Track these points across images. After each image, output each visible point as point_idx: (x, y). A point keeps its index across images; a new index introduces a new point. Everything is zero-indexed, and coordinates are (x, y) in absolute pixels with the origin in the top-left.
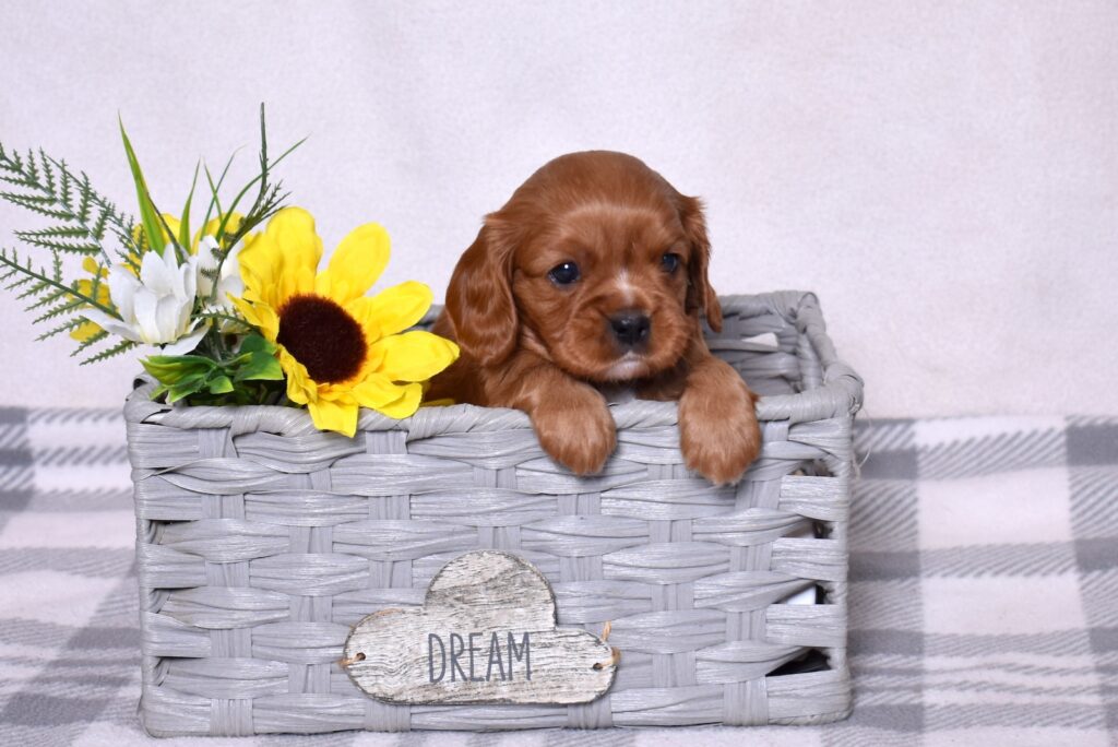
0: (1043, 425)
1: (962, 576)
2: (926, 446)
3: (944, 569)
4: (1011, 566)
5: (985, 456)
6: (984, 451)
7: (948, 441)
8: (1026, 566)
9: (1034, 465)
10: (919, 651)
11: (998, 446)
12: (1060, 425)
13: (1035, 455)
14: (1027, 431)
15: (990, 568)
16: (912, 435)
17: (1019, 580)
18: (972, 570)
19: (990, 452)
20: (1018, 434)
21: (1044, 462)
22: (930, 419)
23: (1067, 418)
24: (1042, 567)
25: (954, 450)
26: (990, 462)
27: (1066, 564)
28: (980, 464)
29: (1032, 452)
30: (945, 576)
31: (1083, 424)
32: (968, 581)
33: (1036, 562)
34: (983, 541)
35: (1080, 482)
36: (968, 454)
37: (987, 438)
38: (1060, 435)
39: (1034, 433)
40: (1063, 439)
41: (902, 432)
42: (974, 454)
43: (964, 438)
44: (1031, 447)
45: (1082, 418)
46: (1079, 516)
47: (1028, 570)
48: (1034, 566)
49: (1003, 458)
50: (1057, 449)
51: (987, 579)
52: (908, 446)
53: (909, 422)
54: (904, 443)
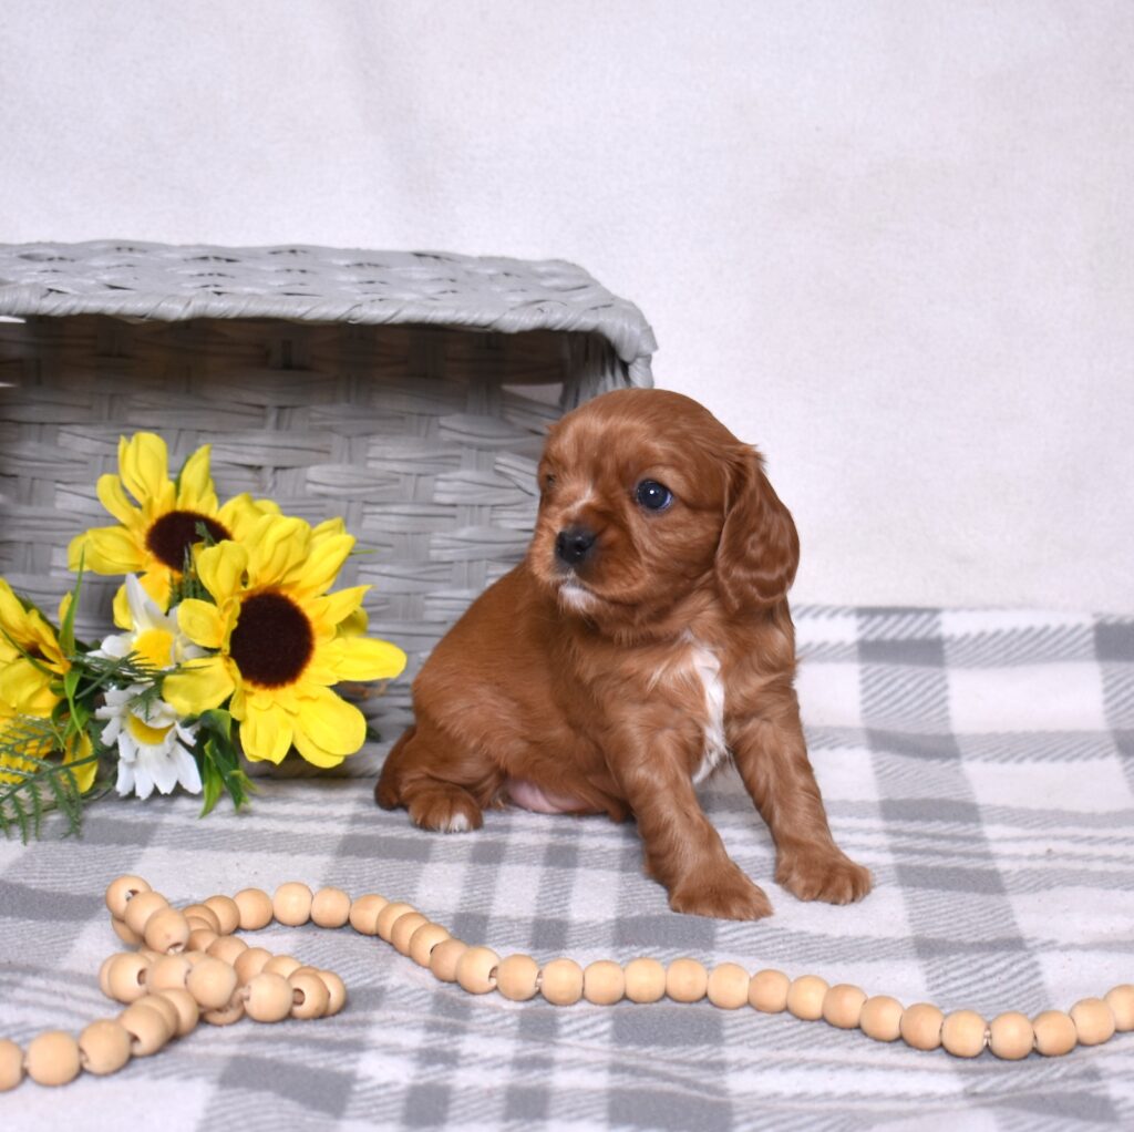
0: (1071, 620)
1: (1004, 761)
2: (952, 637)
3: (984, 753)
4: (1050, 753)
5: (1013, 648)
6: (1012, 643)
7: (974, 632)
8: (1068, 752)
9: (1065, 659)
10: (978, 820)
11: (1025, 639)
12: (1089, 622)
13: (1063, 650)
14: (1055, 625)
15: (1030, 755)
16: (938, 624)
17: (1060, 765)
18: (1013, 756)
19: (1017, 644)
20: (1046, 628)
21: (1072, 656)
22: (956, 610)
23: (1095, 615)
24: (1083, 752)
25: (980, 641)
26: (1018, 654)
27: (1106, 751)
28: (1006, 656)
29: (1060, 647)
30: (986, 760)
31: (1111, 621)
32: (1010, 767)
33: (1076, 747)
34: (1019, 727)
35: (1112, 676)
36: (995, 645)
37: (1014, 631)
38: (1088, 631)
39: (1061, 628)
40: (1091, 635)
41: (929, 620)
42: (1001, 646)
43: (991, 629)
44: (1059, 642)
45: (1110, 616)
46: (1112, 709)
47: (1068, 756)
48: (1075, 752)
49: (1030, 651)
50: (1086, 645)
51: (1028, 765)
52: (934, 635)
53: (935, 611)
54: (929, 632)
